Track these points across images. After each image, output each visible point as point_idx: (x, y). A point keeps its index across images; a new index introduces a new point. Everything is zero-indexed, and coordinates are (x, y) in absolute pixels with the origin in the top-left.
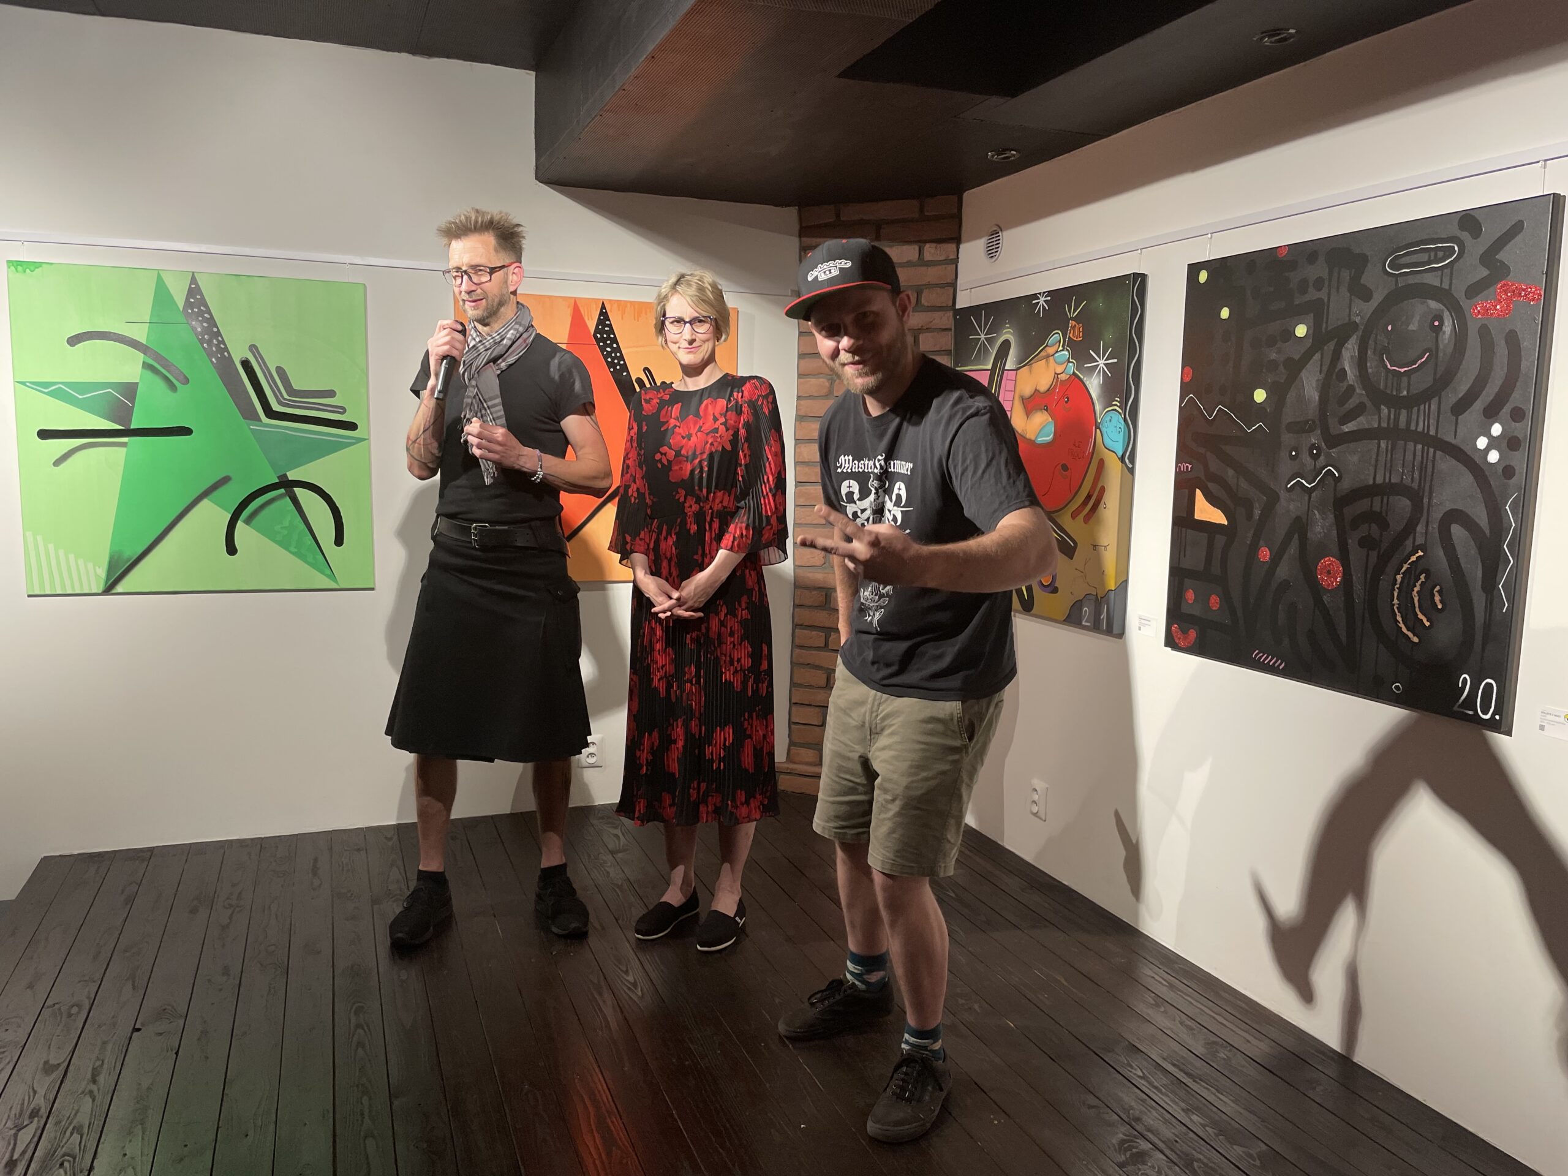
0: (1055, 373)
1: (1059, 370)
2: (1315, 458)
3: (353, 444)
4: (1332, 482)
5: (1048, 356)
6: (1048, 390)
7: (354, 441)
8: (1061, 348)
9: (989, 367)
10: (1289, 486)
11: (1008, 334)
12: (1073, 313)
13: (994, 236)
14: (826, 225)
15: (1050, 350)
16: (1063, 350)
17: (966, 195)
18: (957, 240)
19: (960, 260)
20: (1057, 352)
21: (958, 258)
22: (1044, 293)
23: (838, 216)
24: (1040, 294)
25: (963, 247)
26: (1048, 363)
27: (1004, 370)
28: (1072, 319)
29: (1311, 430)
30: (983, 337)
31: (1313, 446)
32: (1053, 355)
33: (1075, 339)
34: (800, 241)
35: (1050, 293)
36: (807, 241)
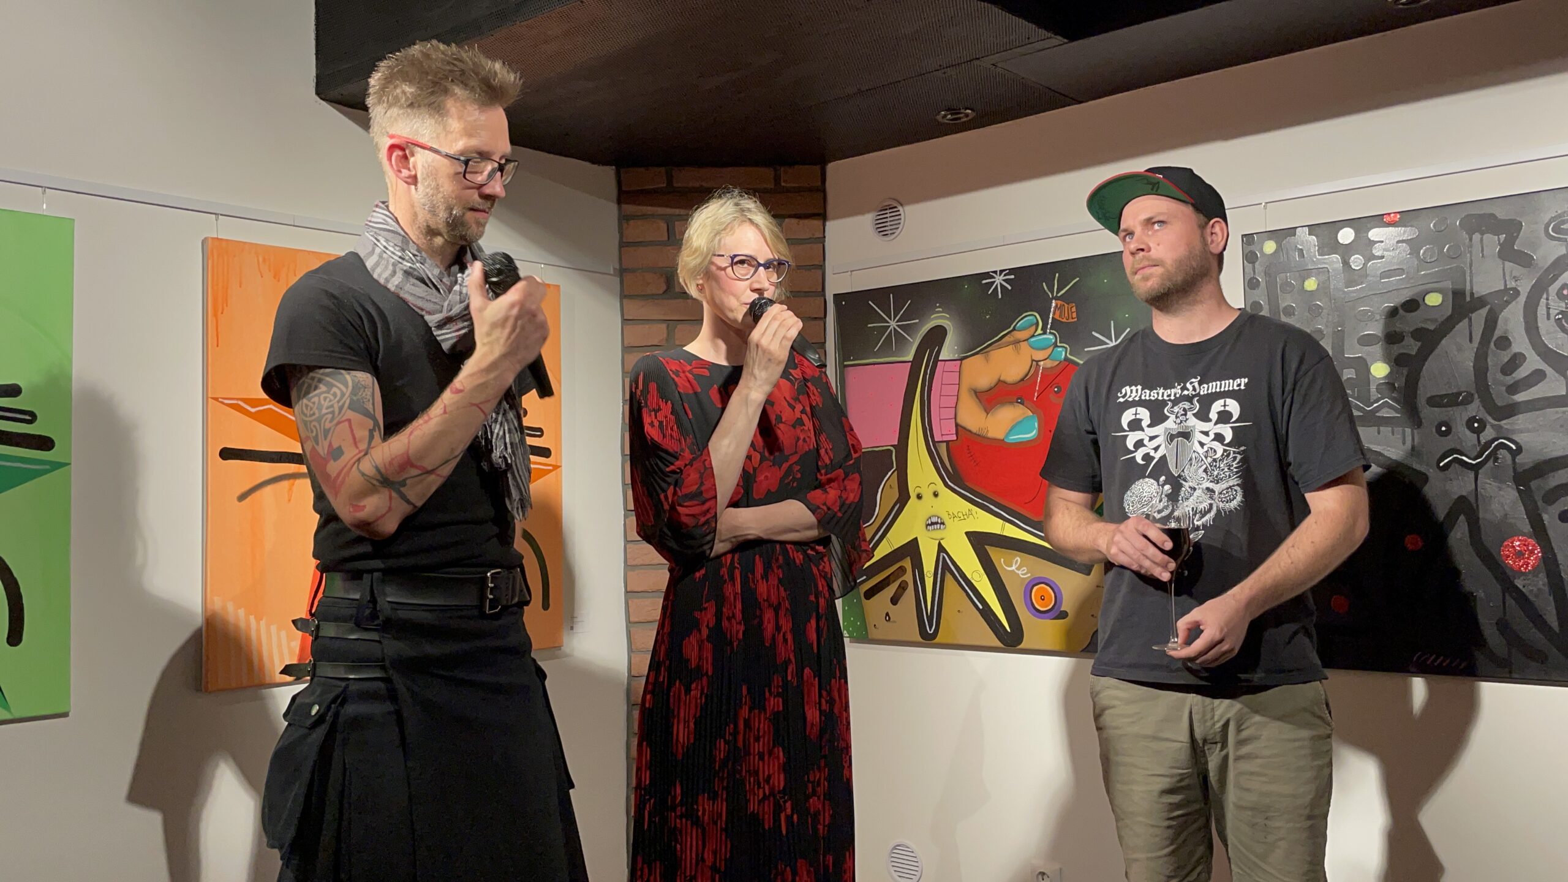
0: (1033, 360)
1: (1039, 355)
2: (1478, 432)
3: (46, 472)
4: (1508, 457)
5: (1017, 342)
6: (1022, 380)
7: (47, 467)
8: (1039, 331)
9: (910, 358)
10: (1441, 464)
11: (939, 318)
12: (1057, 293)
13: (888, 211)
14: (655, 191)
15: (1019, 335)
16: (1045, 333)
17: (831, 167)
18: (823, 216)
19: (826, 239)
20: (1033, 336)
21: (825, 237)
22: (1001, 271)
23: (670, 181)
24: (995, 272)
25: (831, 226)
26: (1017, 350)
27: (937, 360)
28: (1057, 298)
29: (1468, 400)
30: (893, 324)
31: (1472, 420)
32: (1027, 340)
33: (1064, 320)
34: (620, 209)
35: (1012, 271)
36: (630, 209)
